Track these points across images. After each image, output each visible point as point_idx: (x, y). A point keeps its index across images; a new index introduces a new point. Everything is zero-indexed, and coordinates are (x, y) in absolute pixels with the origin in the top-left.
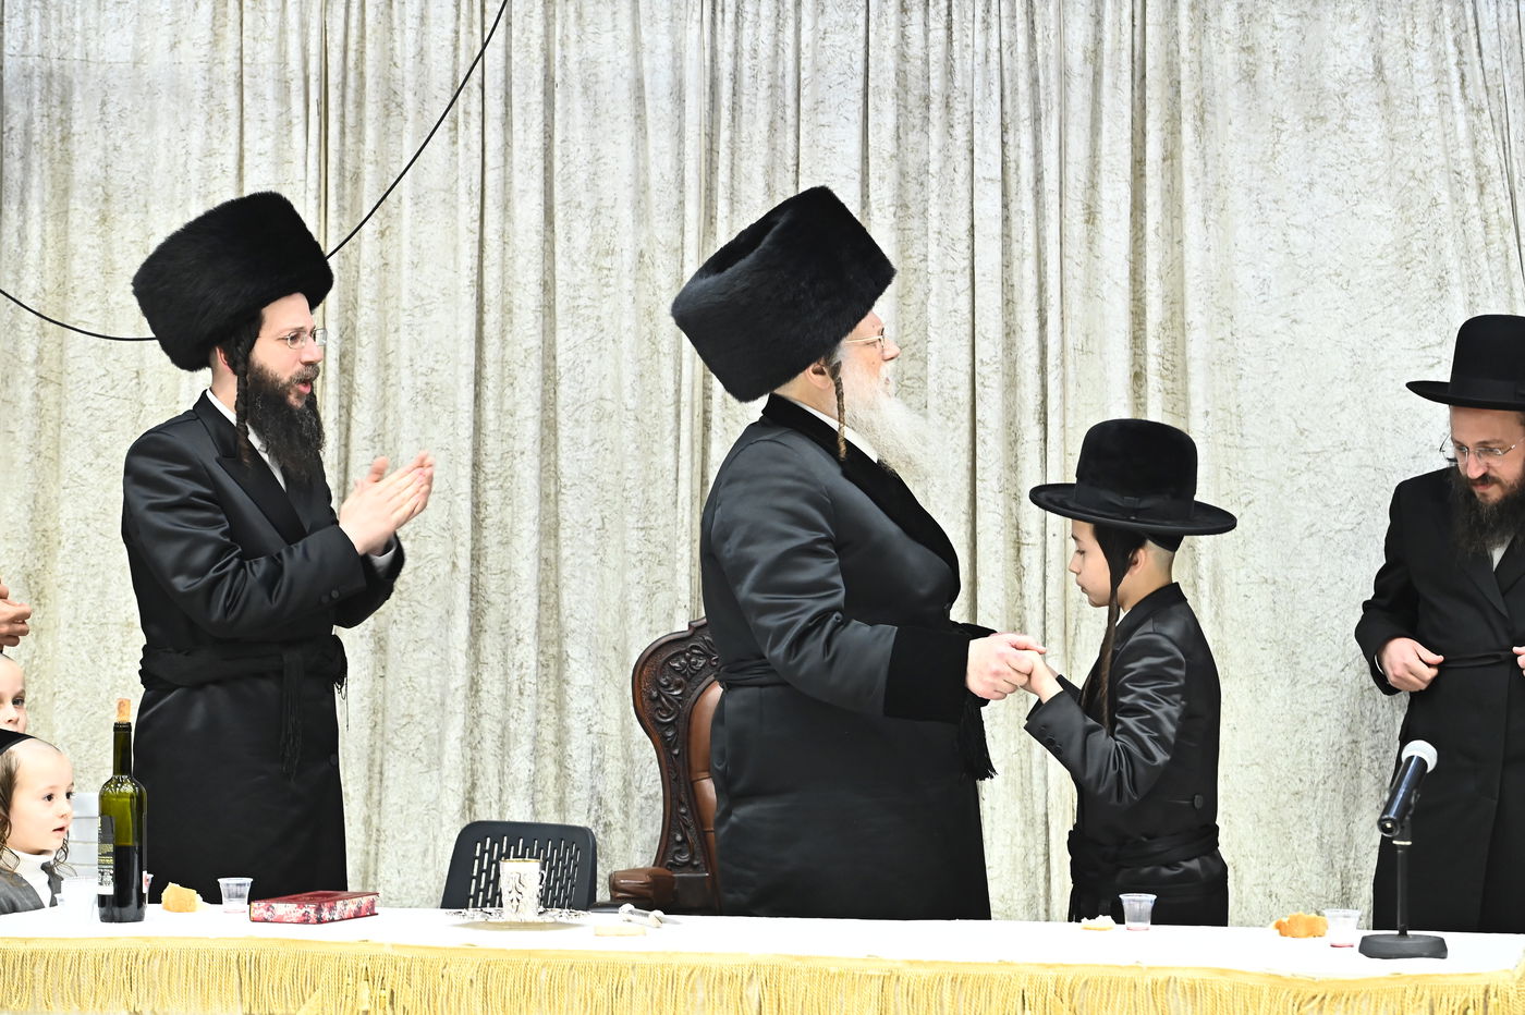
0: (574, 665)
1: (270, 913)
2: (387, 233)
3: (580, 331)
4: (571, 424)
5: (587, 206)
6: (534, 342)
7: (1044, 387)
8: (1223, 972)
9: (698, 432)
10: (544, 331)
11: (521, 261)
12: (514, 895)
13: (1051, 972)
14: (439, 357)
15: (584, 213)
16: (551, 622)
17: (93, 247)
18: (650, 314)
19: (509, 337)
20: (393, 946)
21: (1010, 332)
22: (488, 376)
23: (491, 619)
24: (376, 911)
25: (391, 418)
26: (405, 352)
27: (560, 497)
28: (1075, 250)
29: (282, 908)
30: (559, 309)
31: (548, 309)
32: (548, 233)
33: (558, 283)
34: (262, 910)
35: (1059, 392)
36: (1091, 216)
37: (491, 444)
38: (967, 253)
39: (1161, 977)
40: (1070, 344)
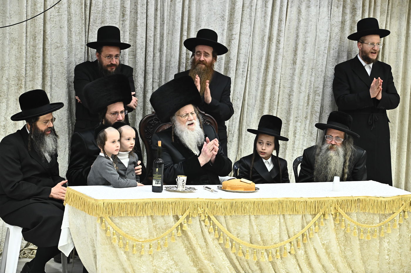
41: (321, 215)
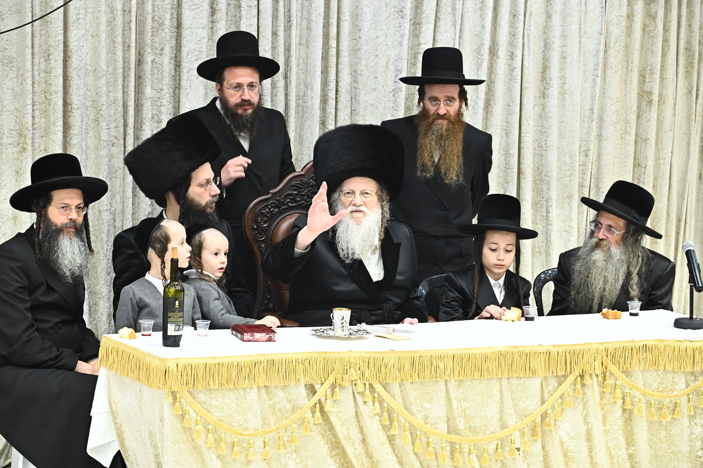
1: (252, 337)
41: (577, 377)
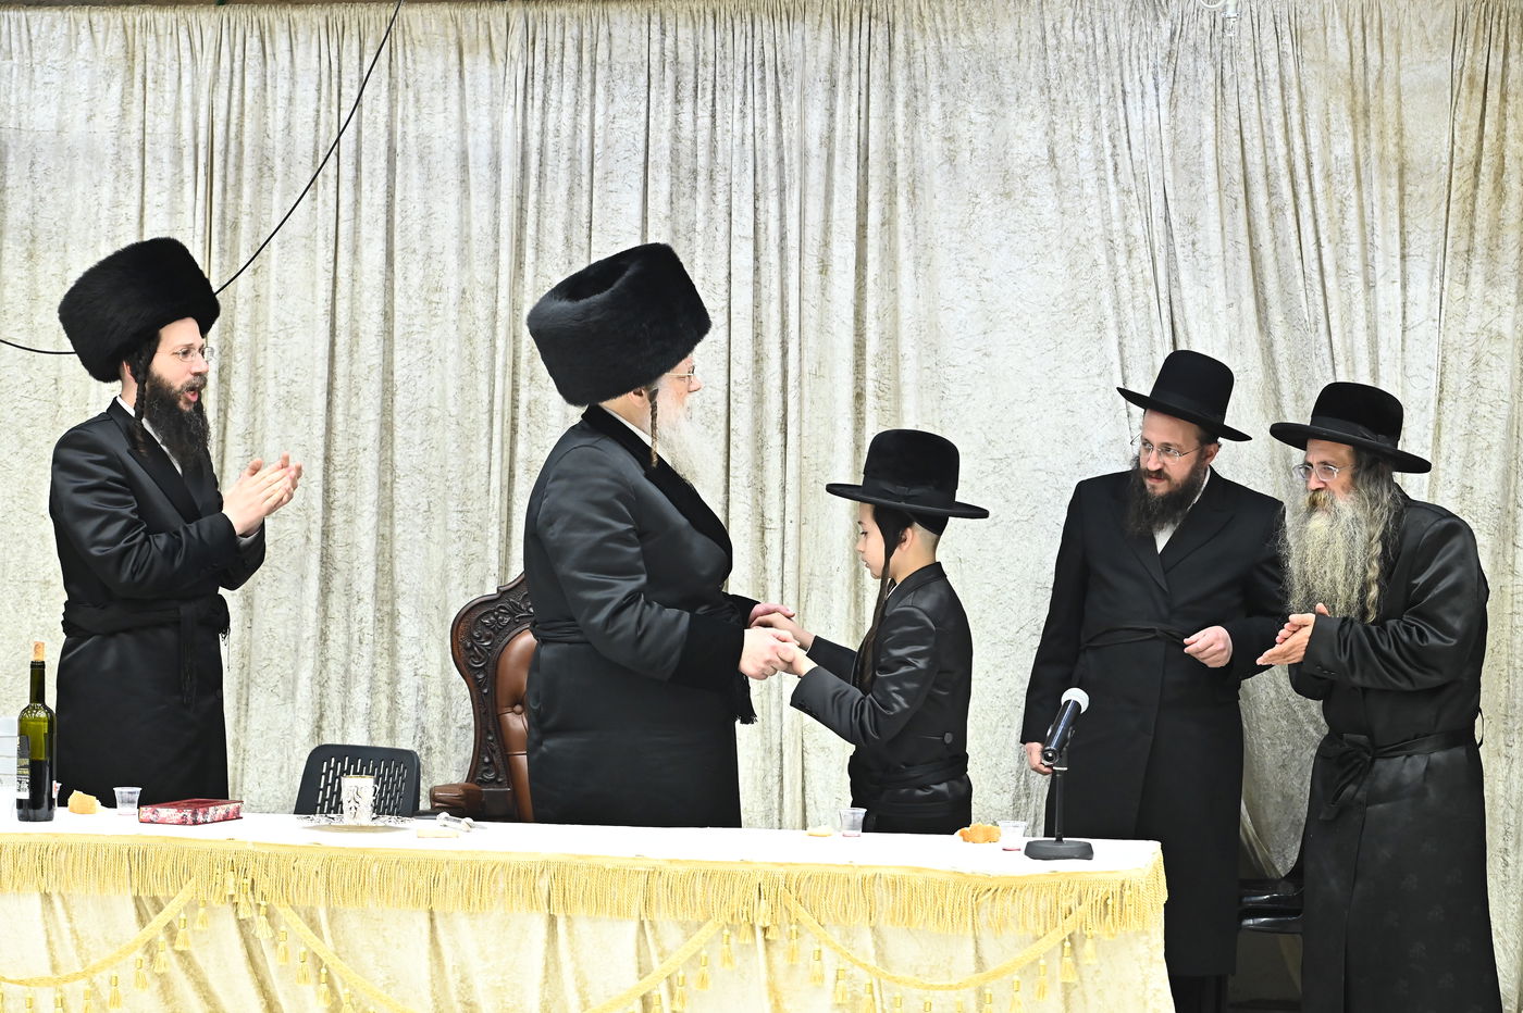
0: (404, 621)
1: (155, 816)
2: (259, 271)
3: (413, 352)
4: (404, 427)
5: (421, 252)
6: (377, 360)
7: (785, 403)
8: (918, 870)
9: (507, 435)
10: (384, 352)
11: (367, 295)
12: (353, 804)
13: (782, 869)
14: (299, 371)
15: (418, 258)
16: (387, 585)
17: (22, 279)
18: (470, 339)
19: (356, 356)
20: (254, 844)
21: (758, 359)
22: (338, 387)
23: (338, 582)
24: (241, 815)
25: (259, 419)
26: (271, 366)
27: (395, 485)
28: (811, 294)
29: (165, 812)
30: (397, 334)
31: (388, 334)
32: (389, 274)
33: (396, 313)
34: (149, 814)
35: (796, 408)
36: (824, 269)
37: (340, 443)
38: (726, 296)
39: (869, 873)
40: (806, 369)
41: (723, 928)
